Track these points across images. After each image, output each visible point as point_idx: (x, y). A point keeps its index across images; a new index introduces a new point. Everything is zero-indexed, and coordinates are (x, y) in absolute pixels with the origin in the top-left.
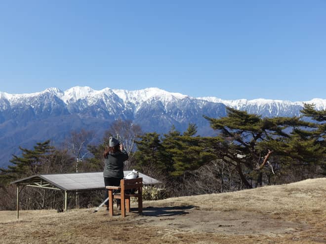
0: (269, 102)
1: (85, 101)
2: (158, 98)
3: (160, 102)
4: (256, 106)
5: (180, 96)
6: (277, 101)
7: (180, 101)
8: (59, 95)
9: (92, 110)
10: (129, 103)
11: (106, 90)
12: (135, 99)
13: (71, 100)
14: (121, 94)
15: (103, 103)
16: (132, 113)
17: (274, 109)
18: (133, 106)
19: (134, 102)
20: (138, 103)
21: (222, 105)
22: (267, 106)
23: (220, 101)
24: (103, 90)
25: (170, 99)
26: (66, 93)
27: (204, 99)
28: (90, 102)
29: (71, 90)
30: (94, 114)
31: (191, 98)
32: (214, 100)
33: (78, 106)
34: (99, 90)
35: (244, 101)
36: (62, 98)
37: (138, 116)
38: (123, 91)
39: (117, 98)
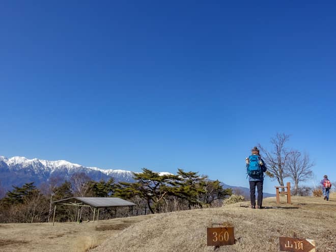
0: (124, 171)
1: (21, 165)
2: (64, 166)
3: (66, 168)
4: (117, 173)
5: (77, 166)
6: (127, 172)
7: (77, 168)
8: (5, 160)
9: (25, 171)
10: (48, 168)
11: (35, 160)
12: (51, 165)
13: (13, 164)
14: (44, 163)
15: (32, 167)
16: (49, 174)
17: (126, 175)
18: (50, 169)
19: (51, 167)
20: (53, 168)
21: (100, 172)
22: (123, 174)
23: (99, 169)
24: (33, 160)
25: (72, 167)
26: (10, 160)
27: (91, 168)
28: (24, 166)
29: (13, 158)
30: (26, 172)
31: (84, 167)
32: (95, 169)
33: (16, 168)
34: (30, 159)
35: (111, 170)
36: (6, 163)
37: (52, 175)
38: (45, 161)
39: (41, 164)
